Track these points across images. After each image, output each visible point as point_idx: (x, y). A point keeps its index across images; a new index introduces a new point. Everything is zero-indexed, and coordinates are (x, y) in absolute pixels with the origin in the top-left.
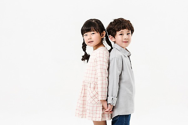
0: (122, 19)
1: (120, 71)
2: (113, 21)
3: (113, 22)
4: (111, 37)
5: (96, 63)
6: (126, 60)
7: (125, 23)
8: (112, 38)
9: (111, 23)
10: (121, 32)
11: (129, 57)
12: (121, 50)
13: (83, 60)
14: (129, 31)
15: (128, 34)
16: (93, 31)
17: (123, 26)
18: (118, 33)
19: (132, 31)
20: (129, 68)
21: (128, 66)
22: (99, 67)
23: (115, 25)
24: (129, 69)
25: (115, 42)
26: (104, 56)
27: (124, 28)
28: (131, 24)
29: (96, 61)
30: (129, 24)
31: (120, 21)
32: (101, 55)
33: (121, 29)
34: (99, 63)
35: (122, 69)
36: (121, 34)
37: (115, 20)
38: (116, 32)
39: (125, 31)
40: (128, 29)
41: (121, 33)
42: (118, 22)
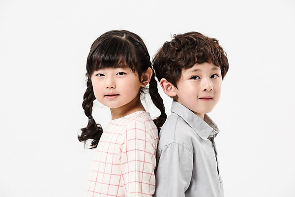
0: (197, 35)
1: (186, 179)
2: (171, 40)
3: (173, 43)
4: (165, 84)
5: (124, 155)
6: (204, 149)
7: (206, 47)
8: (168, 86)
9: (166, 46)
10: (196, 70)
11: (212, 139)
12: (192, 120)
13: (82, 139)
14: (215, 69)
15: (212, 77)
16: (123, 67)
17: (201, 54)
18: (186, 74)
19: (225, 68)
20: (211, 170)
21: (210, 166)
22: (133, 166)
23: (178, 51)
24: (213, 175)
25: (175, 99)
26: (148, 136)
27: (203, 59)
28: (221, 49)
29: (124, 150)
30: (215, 49)
31: (191, 40)
32: (141, 135)
33: (195, 63)
34: (132, 156)
35: (194, 176)
36: (194, 78)
37: (178, 38)
38: (180, 71)
39: (205, 69)
40: (215, 64)
41: (194, 74)
42: (187, 43)
